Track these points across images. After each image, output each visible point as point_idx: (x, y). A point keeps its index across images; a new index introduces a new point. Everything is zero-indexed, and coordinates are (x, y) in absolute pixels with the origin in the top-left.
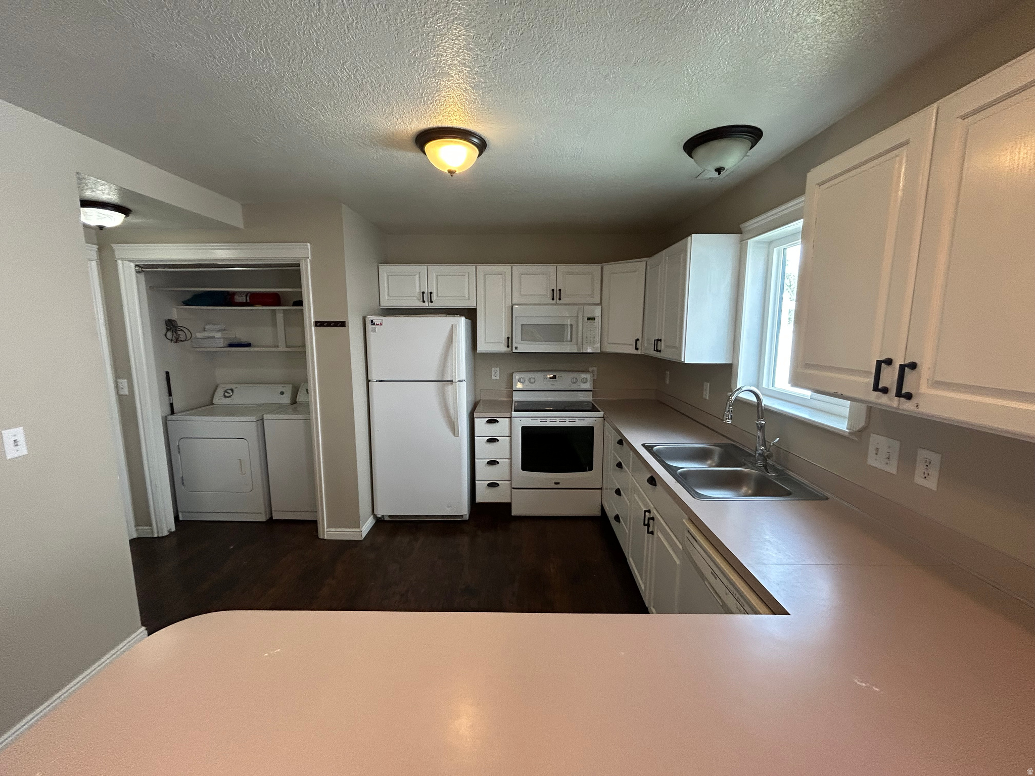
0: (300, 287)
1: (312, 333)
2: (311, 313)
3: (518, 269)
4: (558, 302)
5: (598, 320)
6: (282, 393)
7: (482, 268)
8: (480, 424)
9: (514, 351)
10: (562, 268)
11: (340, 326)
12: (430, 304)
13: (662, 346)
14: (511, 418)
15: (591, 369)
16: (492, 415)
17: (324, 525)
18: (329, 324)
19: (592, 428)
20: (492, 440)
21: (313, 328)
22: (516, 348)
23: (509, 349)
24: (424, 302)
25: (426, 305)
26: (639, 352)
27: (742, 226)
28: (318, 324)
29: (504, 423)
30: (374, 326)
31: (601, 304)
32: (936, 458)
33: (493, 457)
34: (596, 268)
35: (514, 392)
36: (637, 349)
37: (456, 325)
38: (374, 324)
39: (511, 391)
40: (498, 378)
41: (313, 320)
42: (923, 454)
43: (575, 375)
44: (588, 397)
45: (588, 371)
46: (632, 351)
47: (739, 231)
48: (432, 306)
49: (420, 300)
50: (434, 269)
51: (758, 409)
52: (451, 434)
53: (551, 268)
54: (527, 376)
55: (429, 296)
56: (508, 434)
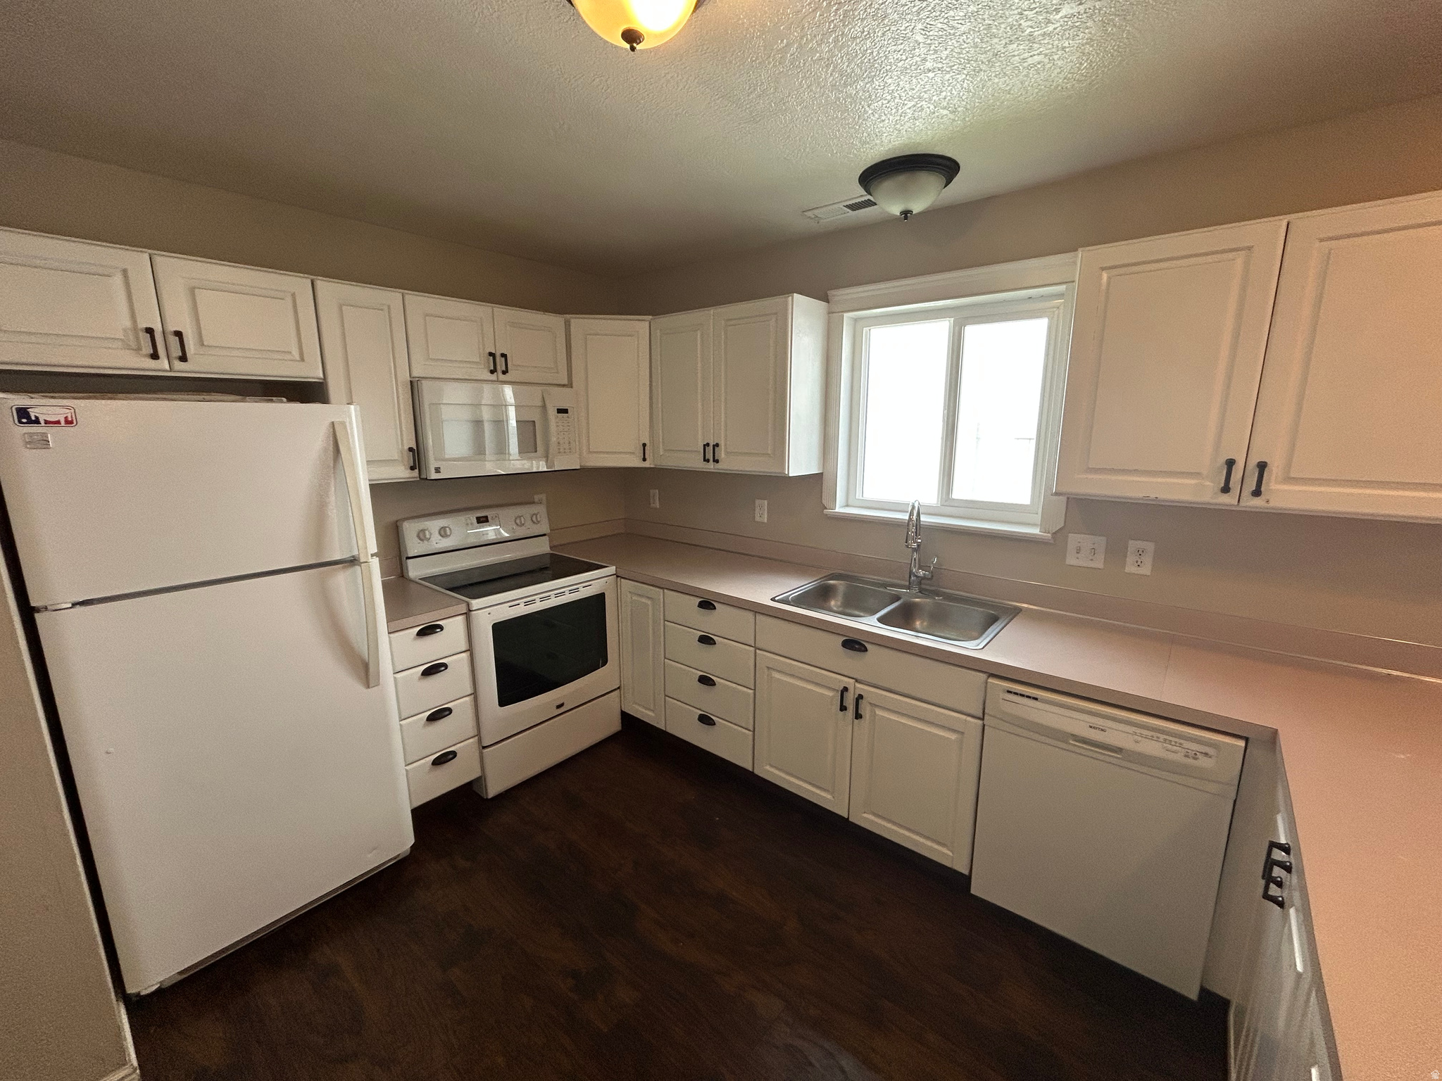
3: (420, 303)
4: (502, 377)
5: (575, 413)
7: (328, 290)
9: (429, 476)
10: (502, 313)
12: (178, 365)
13: (721, 454)
14: (467, 613)
19: (601, 598)
20: (434, 669)
22: (438, 470)
23: (416, 473)
24: (155, 356)
25: (162, 366)
26: (647, 464)
27: (831, 293)
29: (454, 628)
30: (33, 429)
31: (572, 384)
32: (1150, 547)
33: (439, 703)
34: (557, 322)
35: (409, 563)
36: (643, 459)
38: (37, 421)
39: (402, 560)
42: (1133, 545)
43: (519, 511)
44: (543, 546)
45: (534, 503)
46: (633, 463)
47: (826, 299)
48: (181, 369)
53: (482, 311)
54: (434, 525)
55: (174, 341)
56: (464, 646)
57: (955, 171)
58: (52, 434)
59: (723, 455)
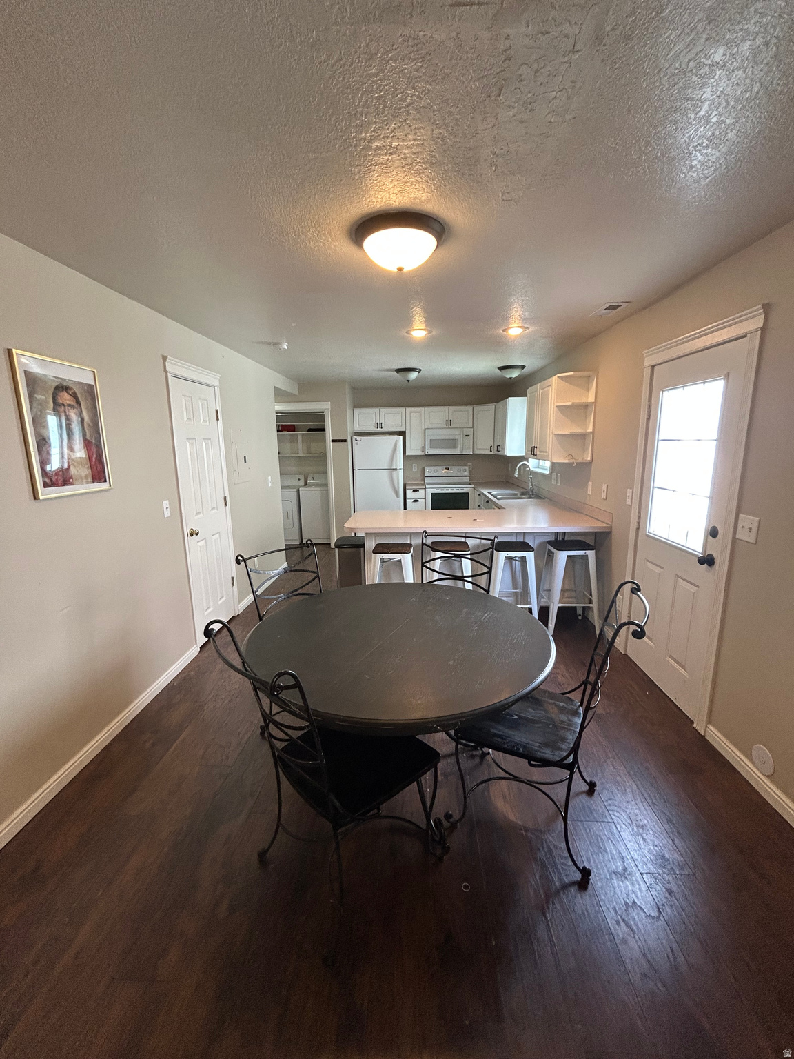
0: (324, 421)
1: (330, 445)
2: (329, 435)
3: (428, 409)
4: (450, 427)
5: (471, 436)
6: (299, 479)
7: (409, 409)
8: (409, 492)
9: (426, 454)
10: (452, 408)
11: (347, 441)
13: (500, 449)
14: (425, 489)
15: (468, 463)
16: (416, 487)
18: (339, 441)
19: (468, 493)
20: (415, 501)
21: (330, 443)
22: (427, 452)
23: (423, 453)
24: (378, 428)
25: (378, 430)
26: (492, 453)
28: (333, 441)
29: (422, 491)
30: (356, 441)
31: (473, 427)
32: (560, 476)
34: (470, 408)
36: (490, 451)
37: (396, 441)
39: (424, 477)
40: (416, 470)
41: (331, 439)
43: (459, 467)
44: (467, 479)
45: (467, 465)
46: (488, 452)
48: (381, 430)
49: (376, 427)
50: (383, 410)
52: (395, 496)
53: (445, 409)
54: (432, 468)
55: (381, 425)
56: (424, 497)
57: (523, 367)
58: (358, 442)
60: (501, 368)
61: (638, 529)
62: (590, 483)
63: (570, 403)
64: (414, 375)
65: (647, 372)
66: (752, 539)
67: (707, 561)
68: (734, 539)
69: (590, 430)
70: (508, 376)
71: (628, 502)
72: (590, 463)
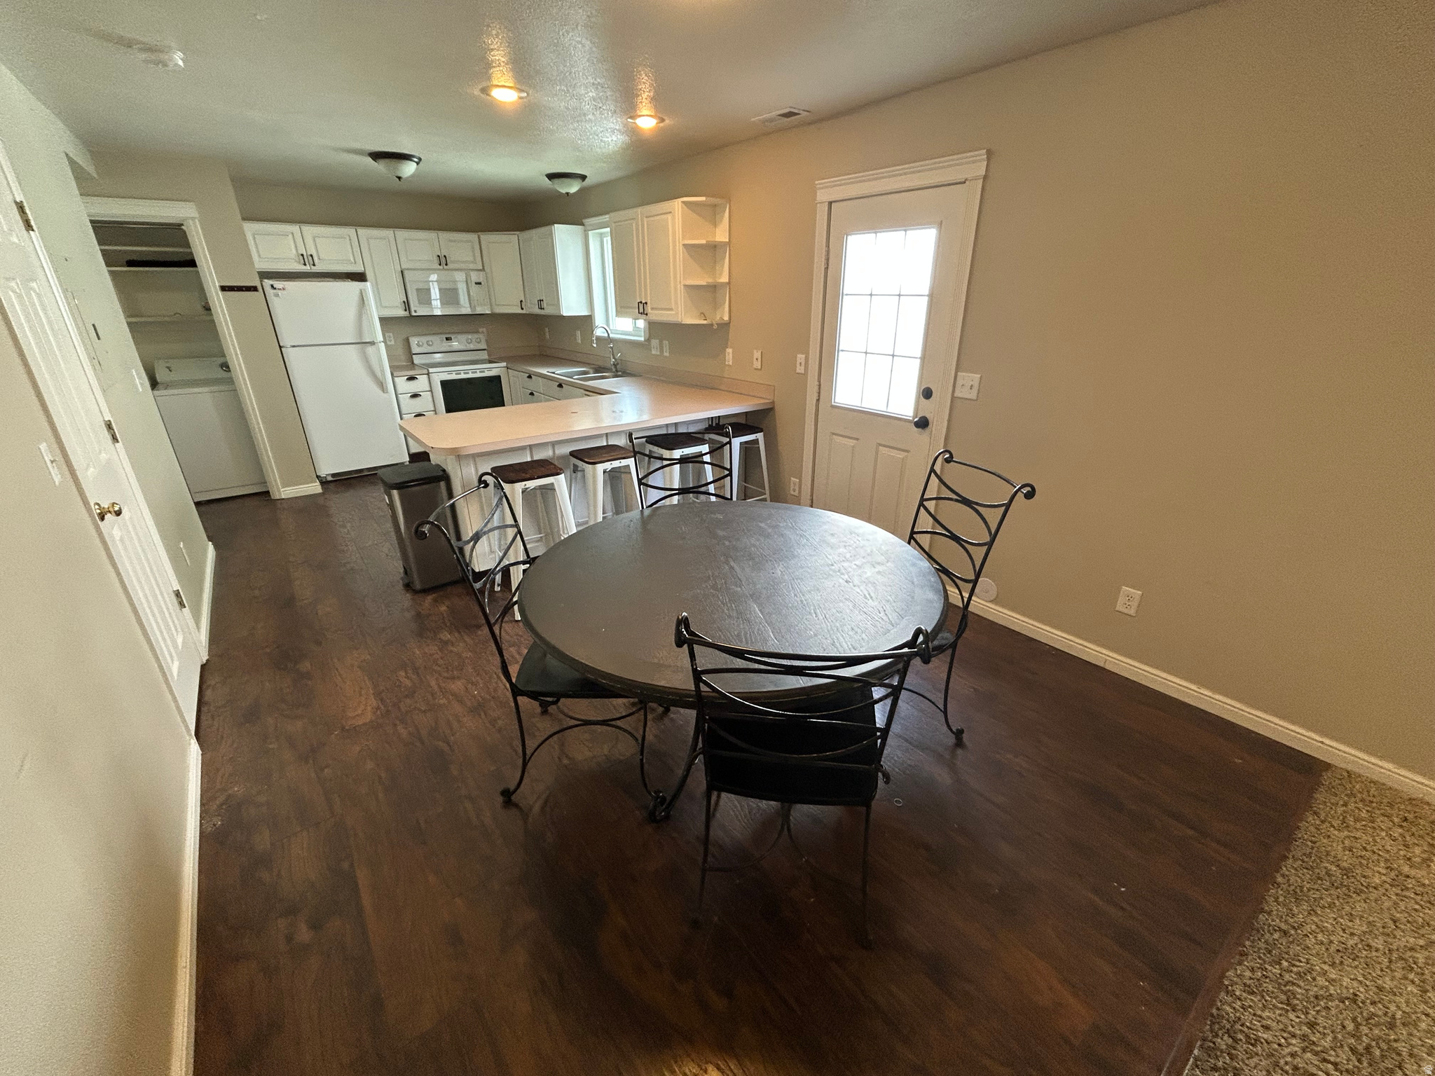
1: (218, 298)
2: (211, 277)
3: (402, 234)
4: (445, 267)
5: (485, 285)
7: (364, 232)
8: (401, 381)
9: (414, 314)
10: (444, 236)
11: (254, 291)
12: (313, 267)
13: (544, 305)
14: (428, 374)
15: (481, 330)
16: (410, 374)
17: (277, 484)
18: (236, 289)
19: (500, 376)
20: (415, 396)
21: (220, 293)
22: (415, 311)
23: (407, 313)
24: (305, 264)
25: (307, 268)
26: (524, 312)
27: (584, 221)
28: (223, 288)
29: (422, 379)
30: (275, 291)
31: (484, 270)
32: (668, 343)
33: (419, 411)
34: (473, 237)
35: (414, 356)
36: (522, 309)
37: (364, 290)
38: (275, 289)
39: (410, 355)
40: (393, 343)
41: (217, 284)
42: (664, 343)
43: (468, 336)
44: (484, 355)
45: (479, 333)
46: (520, 311)
47: (582, 224)
48: (315, 269)
49: (299, 262)
50: (309, 230)
51: (609, 340)
52: (381, 392)
53: (432, 235)
54: (424, 339)
55: (310, 258)
56: (428, 389)
57: (583, 177)
58: (280, 293)
59: (545, 306)
60: (551, 176)
61: (818, 400)
62: (729, 351)
63: (704, 242)
64: (409, 169)
65: (822, 211)
66: (973, 395)
67: (923, 423)
68: (953, 398)
69: (725, 279)
70: (563, 191)
71: (800, 369)
72: (727, 325)
